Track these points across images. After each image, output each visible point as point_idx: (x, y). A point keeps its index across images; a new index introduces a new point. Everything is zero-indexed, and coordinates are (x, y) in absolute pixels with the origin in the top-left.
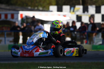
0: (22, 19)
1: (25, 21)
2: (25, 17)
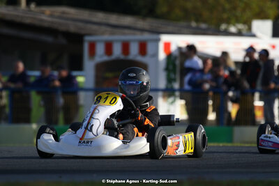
0: (170, 56)
1: (178, 62)
2: (175, 51)
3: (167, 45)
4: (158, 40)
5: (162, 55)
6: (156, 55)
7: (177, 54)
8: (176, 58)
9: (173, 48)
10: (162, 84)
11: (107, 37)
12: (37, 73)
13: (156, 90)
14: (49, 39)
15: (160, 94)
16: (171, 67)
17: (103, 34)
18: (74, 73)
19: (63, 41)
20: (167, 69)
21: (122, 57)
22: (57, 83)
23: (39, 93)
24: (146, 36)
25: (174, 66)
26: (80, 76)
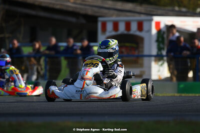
0: (159, 32)
1: (165, 36)
2: (164, 28)
3: (158, 24)
4: (152, 20)
5: (154, 31)
6: (150, 30)
7: (165, 30)
8: (164, 33)
9: (162, 26)
10: (154, 52)
11: (114, 18)
12: (64, 44)
13: (150, 56)
14: (73, 20)
15: (153, 58)
16: (160, 39)
17: (112, 16)
18: (92, 44)
19: (83, 21)
20: (157, 41)
21: (126, 32)
22: (79, 52)
23: (66, 58)
24: (143, 17)
25: (163, 38)
26: (95, 46)
